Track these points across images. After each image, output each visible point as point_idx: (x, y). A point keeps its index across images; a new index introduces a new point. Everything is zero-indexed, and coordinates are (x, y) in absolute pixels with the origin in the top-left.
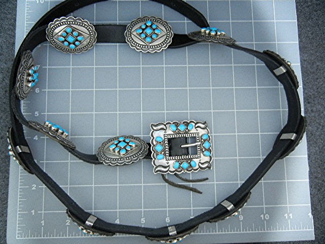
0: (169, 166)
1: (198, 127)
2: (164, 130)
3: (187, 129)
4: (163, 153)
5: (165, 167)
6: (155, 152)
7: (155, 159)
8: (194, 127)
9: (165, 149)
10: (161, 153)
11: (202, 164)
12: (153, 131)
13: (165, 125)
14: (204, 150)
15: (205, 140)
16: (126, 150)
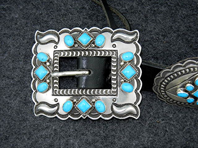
0: (112, 41)
1: (53, 106)
2: (115, 105)
3: (74, 103)
4: (122, 63)
5: (119, 39)
6: (136, 66)
7: (136, 55)
8: (61, 106)
9: (117, 71)
10: (125, 63)
11: (52, 41)
12: (136, 103)
13: (113, 112)
14: (48, 64)
15: (44, 80)
16: (193, 84)
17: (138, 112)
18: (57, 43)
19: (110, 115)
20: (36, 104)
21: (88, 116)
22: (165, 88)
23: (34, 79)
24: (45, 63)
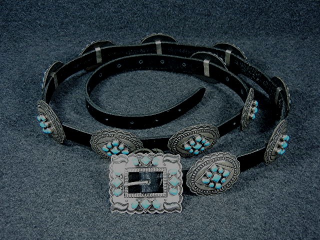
0: (163, 162)
1: (124, 205)
2: (166, 203)
3: (139, 202)
5: (167, 160)
6: (179, 178)
7: (179, 171)
8: (130, 205)
10: (172, 175)
12: (179, 202)
13: (165, 208)
17: (180, 208)
18: (127, 163)
19: (162, 210)
20: (112, 204)
21: (148, 211)
22: (194, 181)
23: (111, 187)
24: (119, 176)
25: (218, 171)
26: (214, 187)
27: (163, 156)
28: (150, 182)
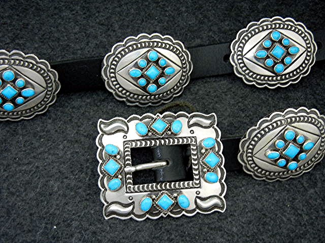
0: (189, 126)
2: (199, 198)
3: (153, 200)
4: (203, 151)
5: (196, 124)
8: (137, 204)
9: (198, 159)
10: (206, 150)
13: (198, 207)
14: (118, 157)
15: (116, 176)
17: (223, 205)
18: (126, 132)
19: (194, 210)
20: (106, 204)
21: (169, 213)
22: (252, 153)
23: (101, 176)
24: (115, 156)
25: (295, 140)
26: (285, 167)
27: (187, 117)
28: (170, 163)
